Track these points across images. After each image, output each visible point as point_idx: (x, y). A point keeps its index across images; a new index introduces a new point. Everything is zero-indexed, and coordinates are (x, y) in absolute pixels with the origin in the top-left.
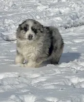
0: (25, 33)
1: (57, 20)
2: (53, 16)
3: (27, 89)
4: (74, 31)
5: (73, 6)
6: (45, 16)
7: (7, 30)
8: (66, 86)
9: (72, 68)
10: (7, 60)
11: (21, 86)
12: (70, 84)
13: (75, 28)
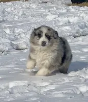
0: (39, 40)
1: (66, 29)
2: (62, 26)
3: (37, 97)
4: (82, 40)
5: (81, 15)
6: (54, 26)
7: (17, 39)
8: (75, 94)
9: (80, 77)
10: (17, 69)
11: (31, 95)
12: (78, 93)
13: (83, 37)
